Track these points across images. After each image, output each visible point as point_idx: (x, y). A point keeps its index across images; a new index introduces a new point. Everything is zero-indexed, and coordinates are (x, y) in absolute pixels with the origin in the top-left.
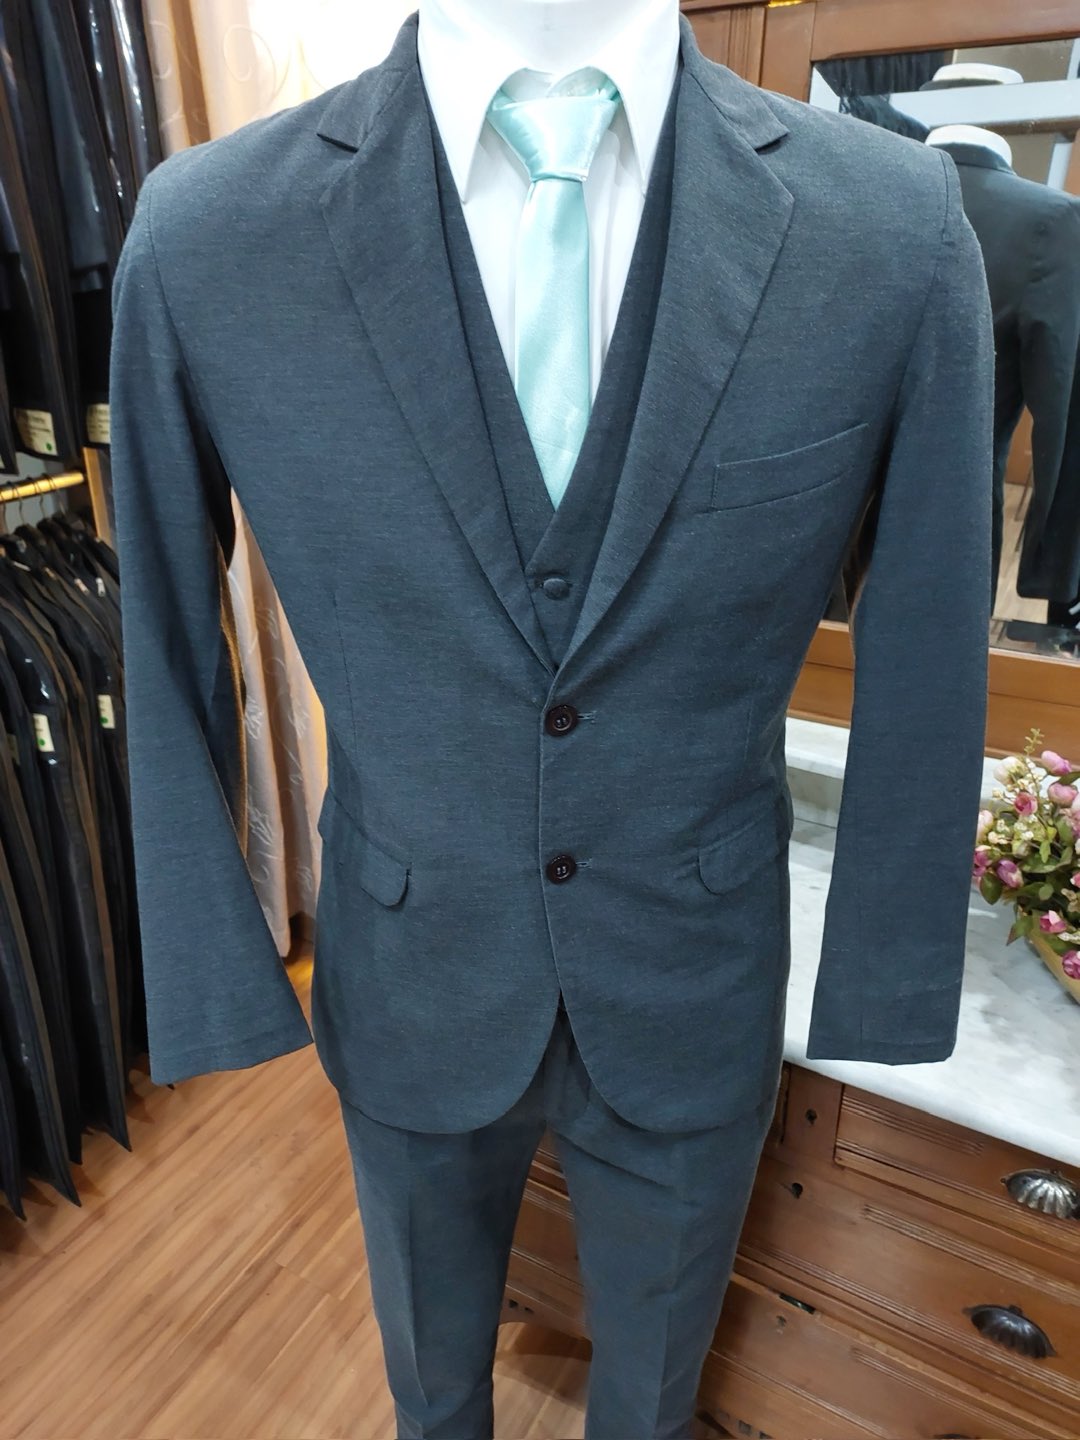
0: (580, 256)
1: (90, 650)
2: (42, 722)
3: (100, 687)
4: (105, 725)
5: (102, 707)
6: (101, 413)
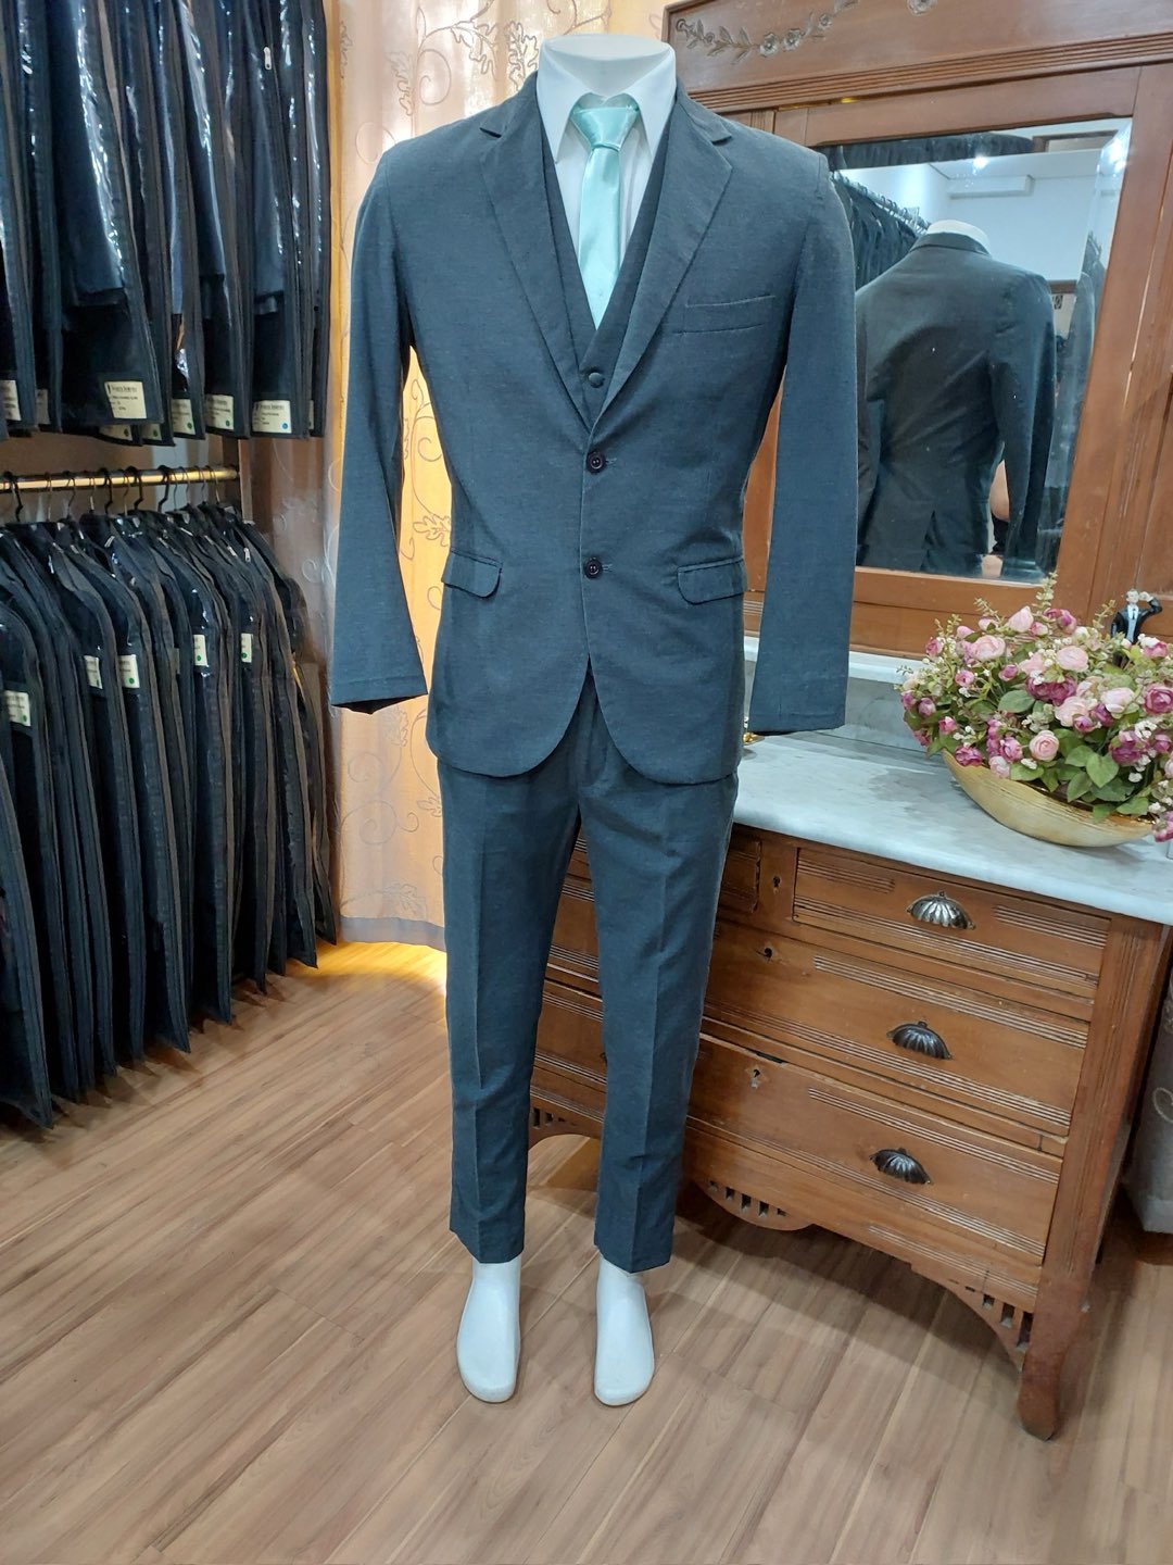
0: (615, 190)
1: (239, 594)
2: (200, 640)
3: (244, 626)
4: (244, 660)
5: (243, 643)
6: (265, 407)
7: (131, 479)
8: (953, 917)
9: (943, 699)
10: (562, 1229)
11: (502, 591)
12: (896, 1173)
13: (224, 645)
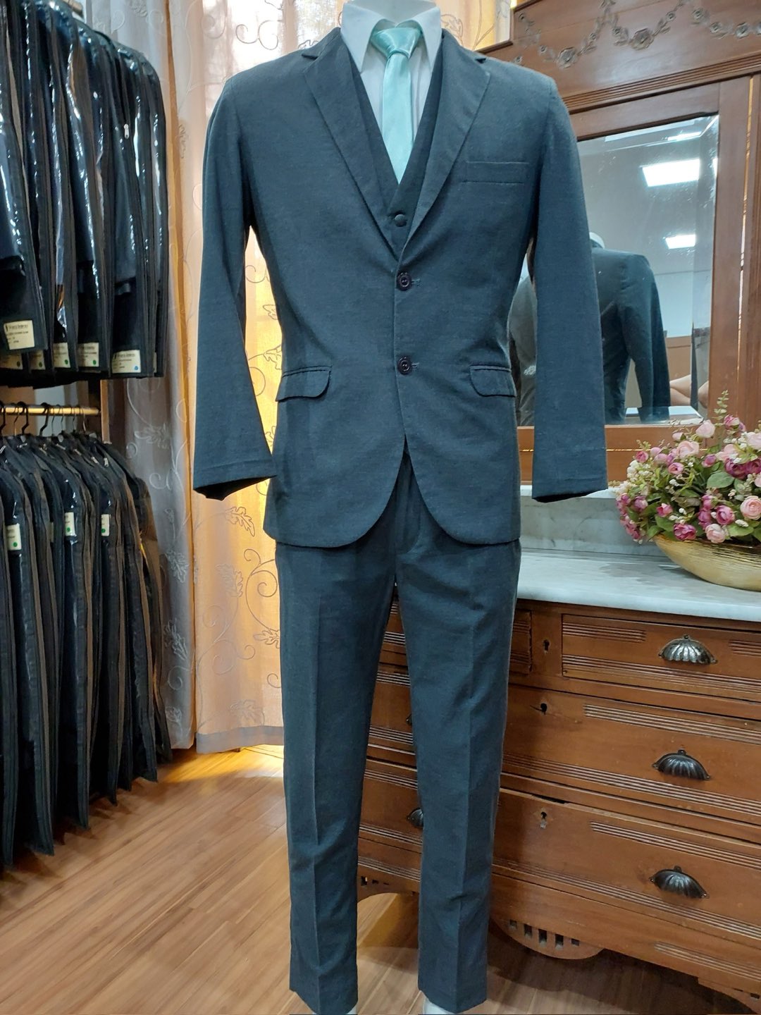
1: (101, 487)
2: (70, 516)
3: (103, 510)
4: (103, 534)
5: (103, 522)
6: (122, 356)
7: (21, 410)
8: (699, 654)
9: (651, 496)
10: (380, 983)
11: (332, 389)
12: (677, 890)
13: (88, 521)
